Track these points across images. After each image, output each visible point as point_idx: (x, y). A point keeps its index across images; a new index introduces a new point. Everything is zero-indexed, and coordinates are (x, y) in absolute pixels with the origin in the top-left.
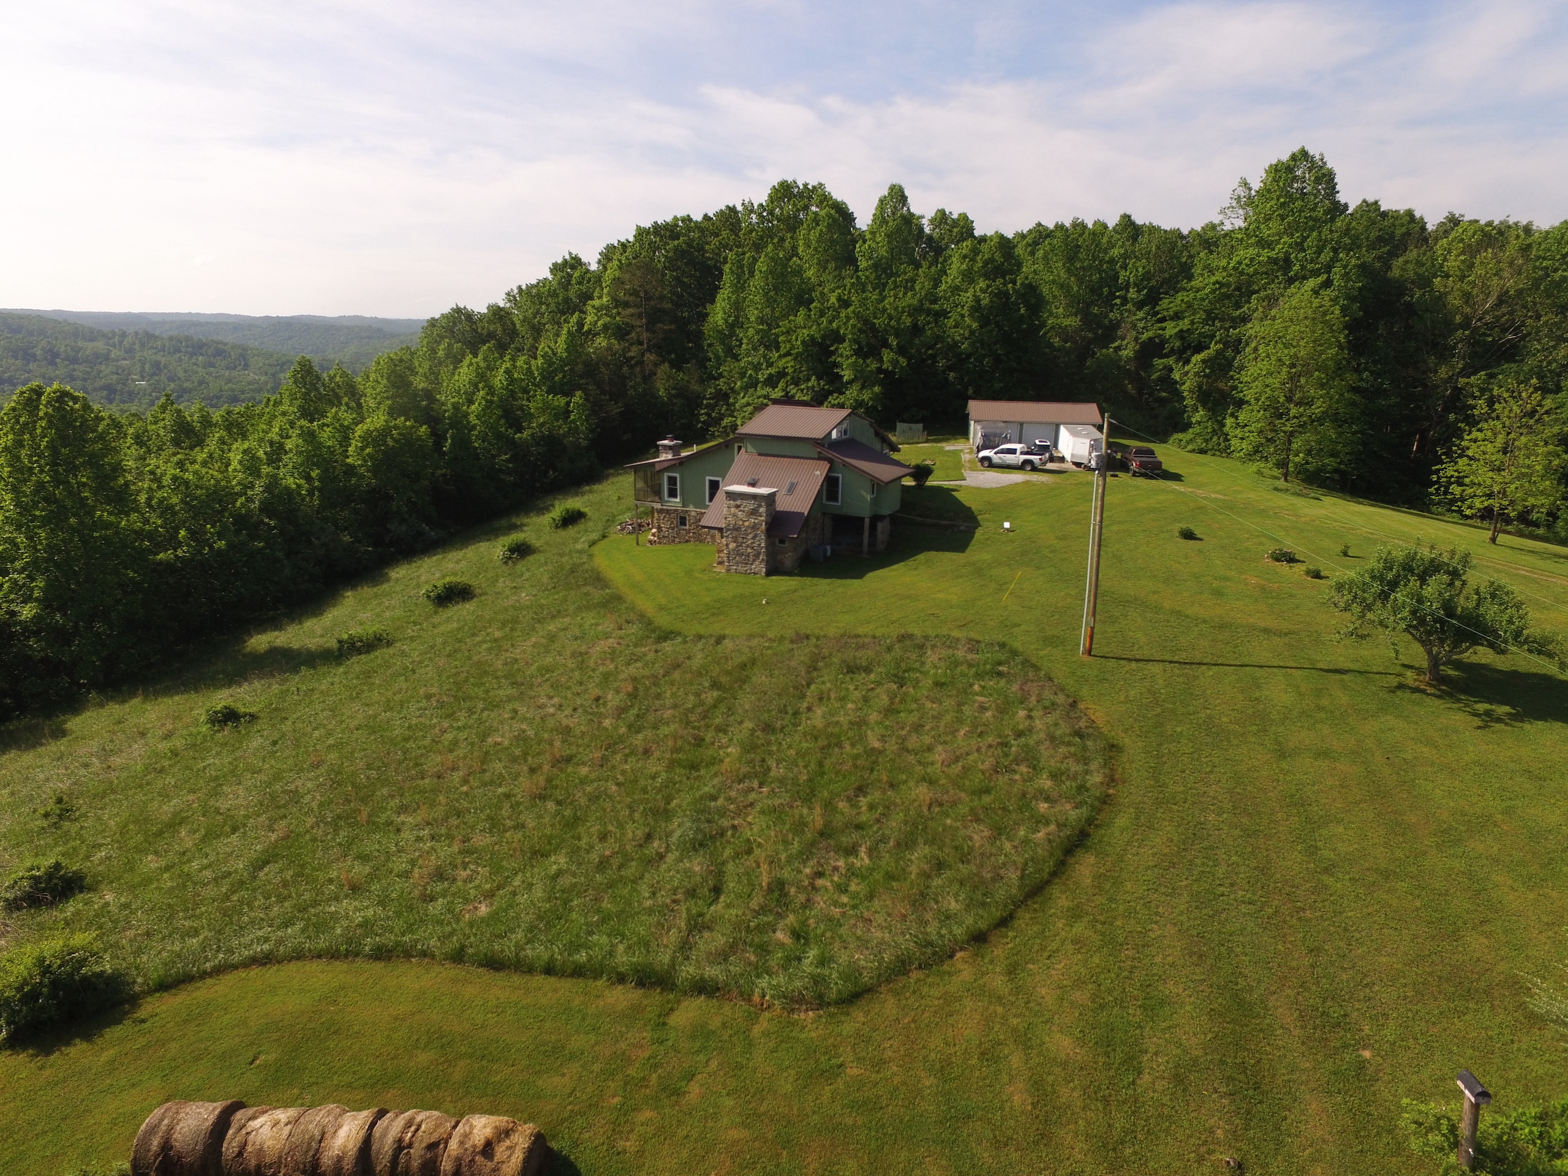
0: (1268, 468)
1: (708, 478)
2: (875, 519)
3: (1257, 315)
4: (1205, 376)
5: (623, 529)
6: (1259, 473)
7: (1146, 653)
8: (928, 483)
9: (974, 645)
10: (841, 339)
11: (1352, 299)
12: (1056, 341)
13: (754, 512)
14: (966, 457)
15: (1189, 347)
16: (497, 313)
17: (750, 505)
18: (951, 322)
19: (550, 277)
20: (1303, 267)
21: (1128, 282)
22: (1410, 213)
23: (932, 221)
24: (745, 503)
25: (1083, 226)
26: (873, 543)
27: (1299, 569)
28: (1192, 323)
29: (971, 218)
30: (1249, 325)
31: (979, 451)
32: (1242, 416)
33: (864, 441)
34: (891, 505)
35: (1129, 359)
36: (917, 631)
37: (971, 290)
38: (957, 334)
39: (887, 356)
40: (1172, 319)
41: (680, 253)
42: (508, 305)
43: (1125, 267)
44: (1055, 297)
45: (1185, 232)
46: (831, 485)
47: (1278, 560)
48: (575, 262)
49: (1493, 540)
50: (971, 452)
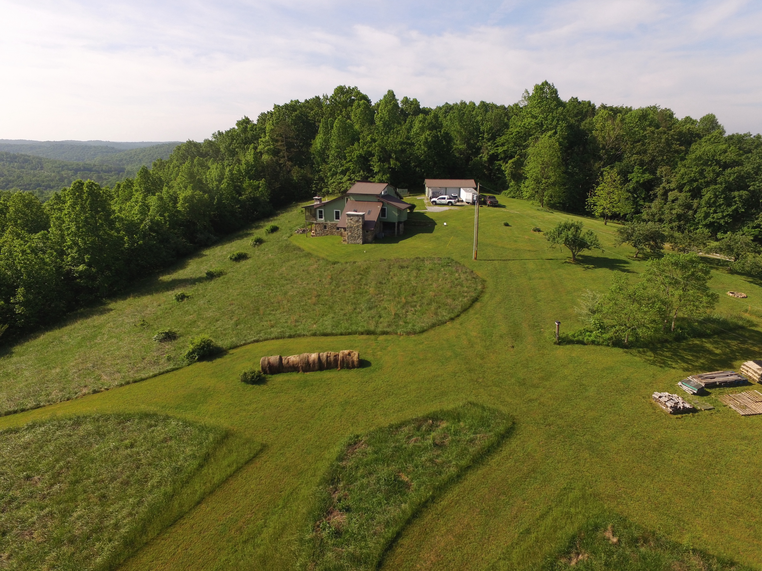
0: (537, 203)
1: (335, 210)
2: (399, 223)
3: (532, 145)
4: (513, 168)
5: (298, 232)
6: (533, 204)
7: (493, 258)
8: (414, 211)
9: (440, 259)
10: (373, 155)
11: (564, 138)
12: (457, 155)
13: (357, 221)
14: (426, 201)
15: (507, 157)
16: (209, 143)
17: (356, 219)
18: (416, 148)
19: (236, 127)
20: (547, 127)
21: (484, 131)
22: (589, 102)
23: (402, 102)
24: (354, 218)
25: (465, 104)
26: (398, 232)
27: (541, 233)
28: (508, 147)
29: (418, 101)
30: (529, 148)
31: (431, 198)
32: (527, 184)
33: (392, 195)
34: (404, 218)
35: (485, 162)
36: (421, 256)
37: (424, 135)
38: (419, 153)
39: (392, 162)
40: (501, 146)
41: (298, 117)
42: (214, 140)
43: (482, 124)
44: (456, 136)
45: (506, 106)
46: (383, 211)
47: (535, 231)
48: (247, 121)
49: (606, 224)
50: (427, 199)
